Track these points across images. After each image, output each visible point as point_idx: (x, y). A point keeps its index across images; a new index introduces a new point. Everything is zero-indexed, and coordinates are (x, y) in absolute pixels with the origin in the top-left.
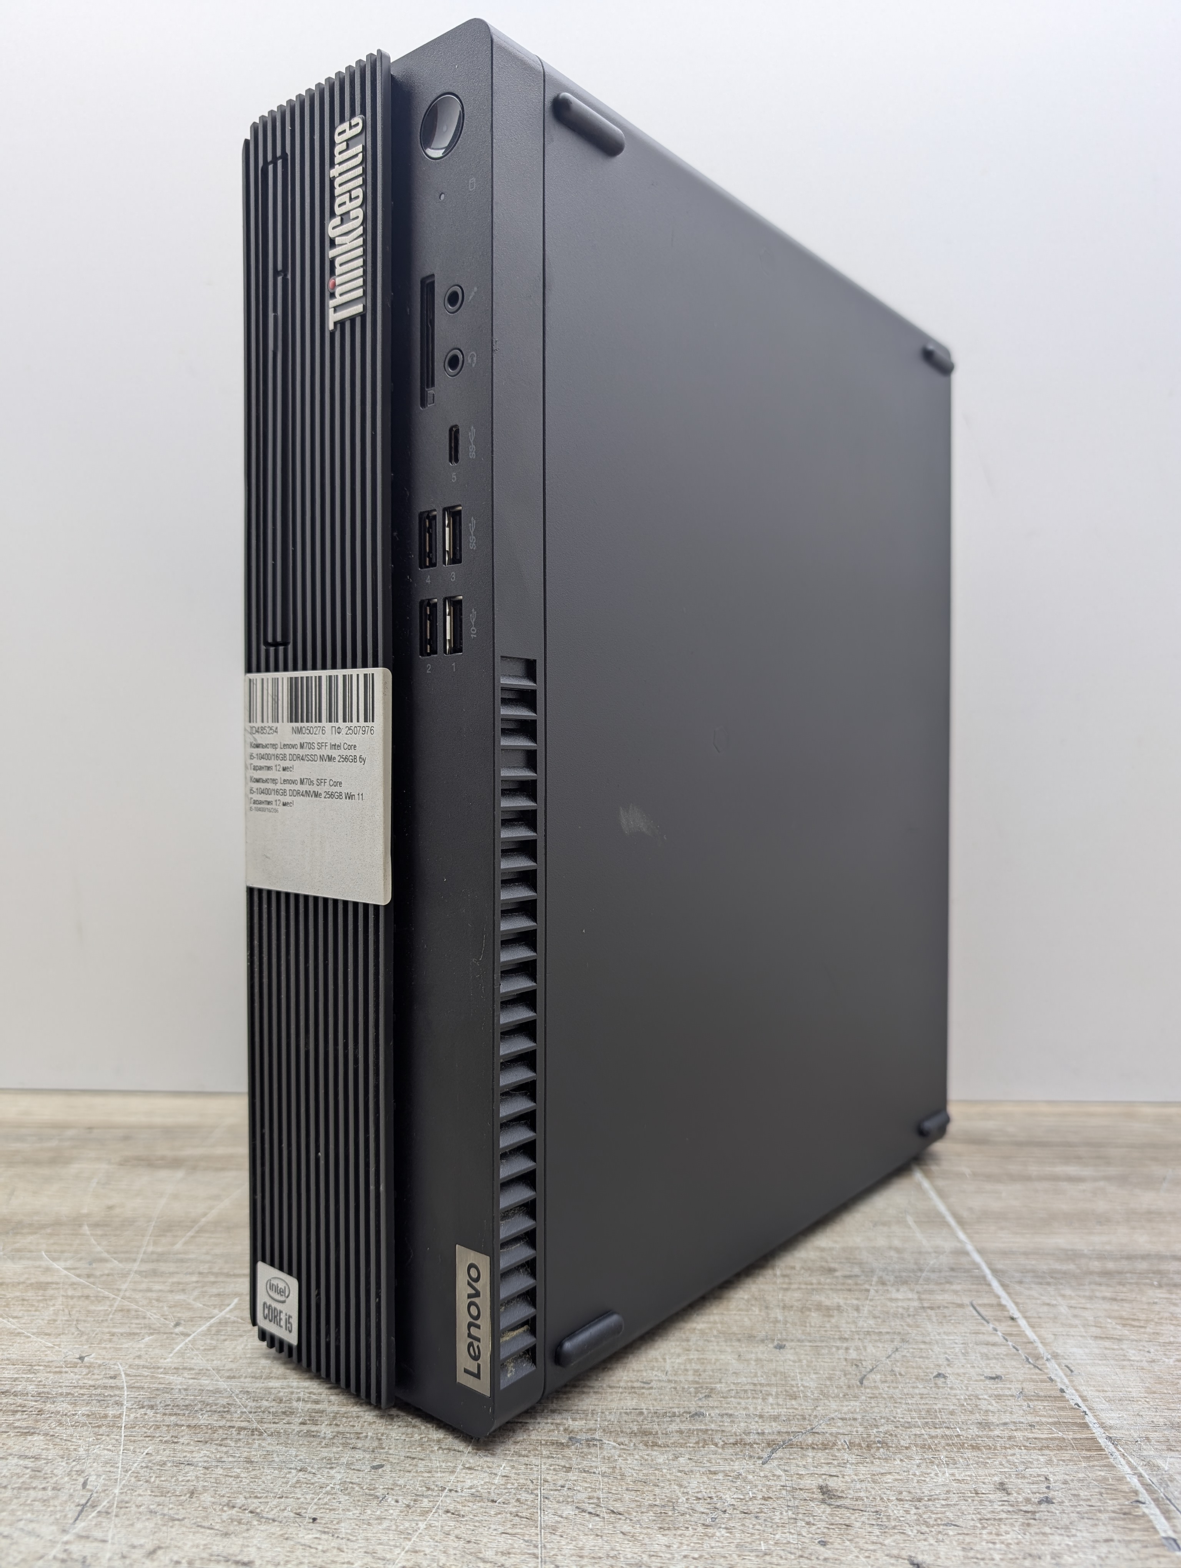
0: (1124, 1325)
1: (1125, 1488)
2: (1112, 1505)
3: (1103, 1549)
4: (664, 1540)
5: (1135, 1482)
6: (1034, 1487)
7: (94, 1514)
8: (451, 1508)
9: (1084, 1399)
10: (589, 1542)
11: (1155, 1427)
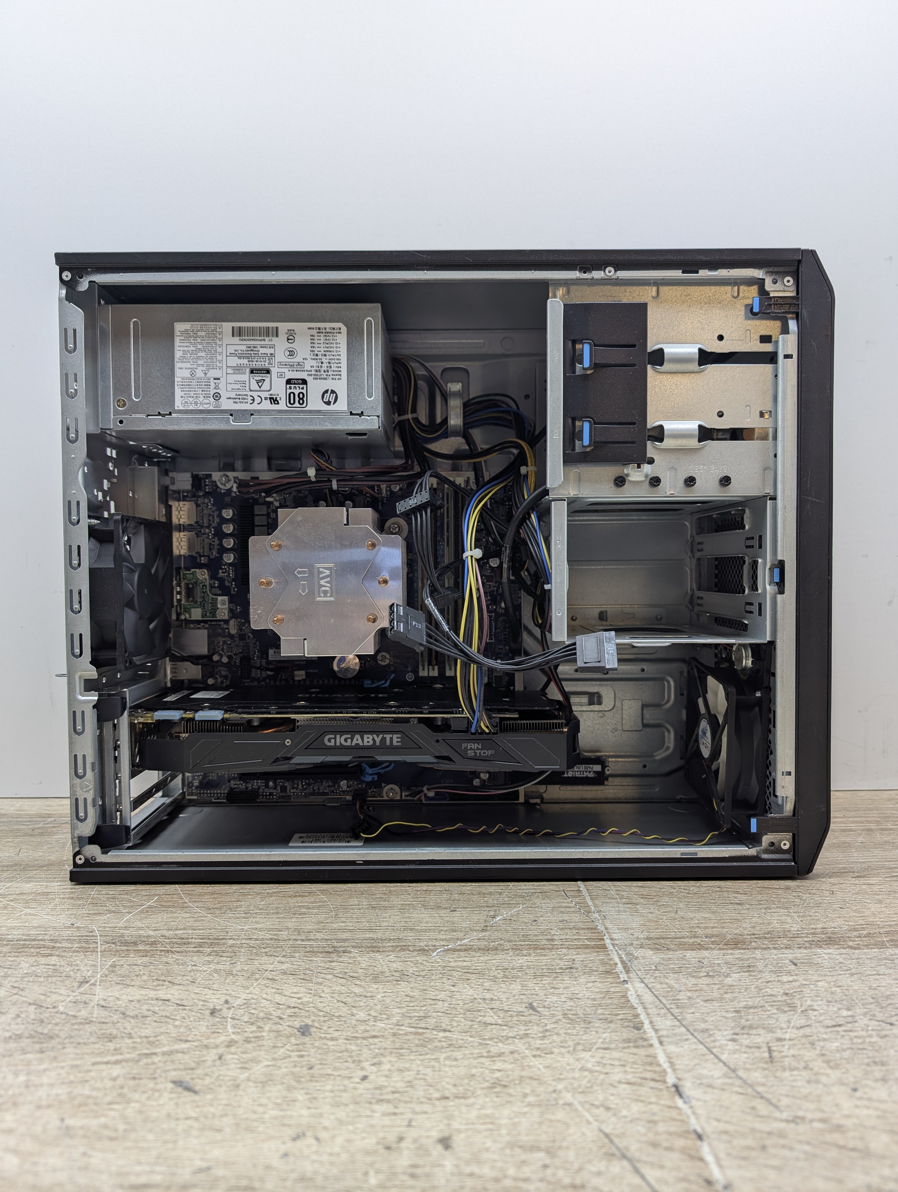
0: (642, 898)
1: (612, 962)
2: (602, 969)
3: (590, 985)
4: (376, 986)
5: (617, 960)
6: (566, 963)
7: (88, 985)
8: (270, 977)
9: (606, 929)
10: (338, 988)
11: (638, 939)
